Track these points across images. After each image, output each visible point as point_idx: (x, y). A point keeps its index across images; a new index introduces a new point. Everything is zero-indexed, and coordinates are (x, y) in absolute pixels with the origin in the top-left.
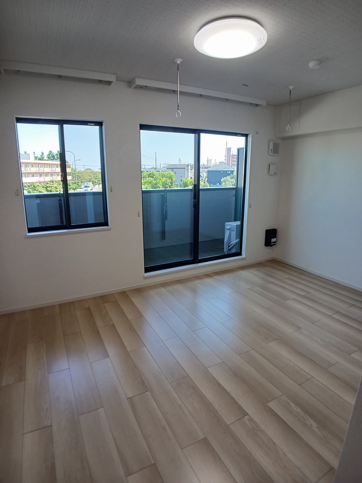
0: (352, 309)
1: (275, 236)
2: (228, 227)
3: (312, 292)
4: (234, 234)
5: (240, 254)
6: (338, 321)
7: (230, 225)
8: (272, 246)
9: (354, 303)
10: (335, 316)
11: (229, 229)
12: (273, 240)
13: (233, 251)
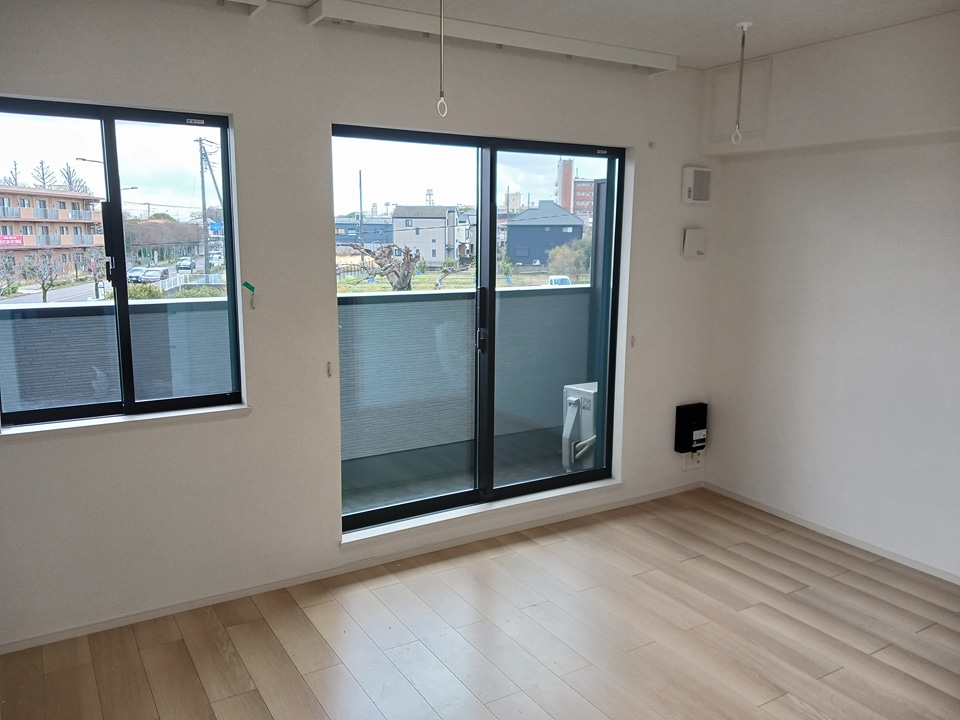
0: (929, 637)
1: (702, 425)
2: (573, 399)
3: (814, 585)
4: (588, 417)
5: (606, 474)
6: (892, 671)
7: (578, 392)
8: (694, 450)
9: (934, 619)
10: (883, 657)
11: (577, 403)
12: (698, 435)
13: (589, 465)
